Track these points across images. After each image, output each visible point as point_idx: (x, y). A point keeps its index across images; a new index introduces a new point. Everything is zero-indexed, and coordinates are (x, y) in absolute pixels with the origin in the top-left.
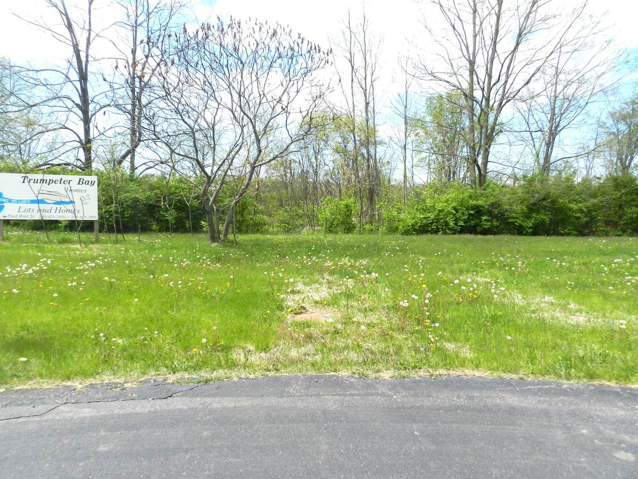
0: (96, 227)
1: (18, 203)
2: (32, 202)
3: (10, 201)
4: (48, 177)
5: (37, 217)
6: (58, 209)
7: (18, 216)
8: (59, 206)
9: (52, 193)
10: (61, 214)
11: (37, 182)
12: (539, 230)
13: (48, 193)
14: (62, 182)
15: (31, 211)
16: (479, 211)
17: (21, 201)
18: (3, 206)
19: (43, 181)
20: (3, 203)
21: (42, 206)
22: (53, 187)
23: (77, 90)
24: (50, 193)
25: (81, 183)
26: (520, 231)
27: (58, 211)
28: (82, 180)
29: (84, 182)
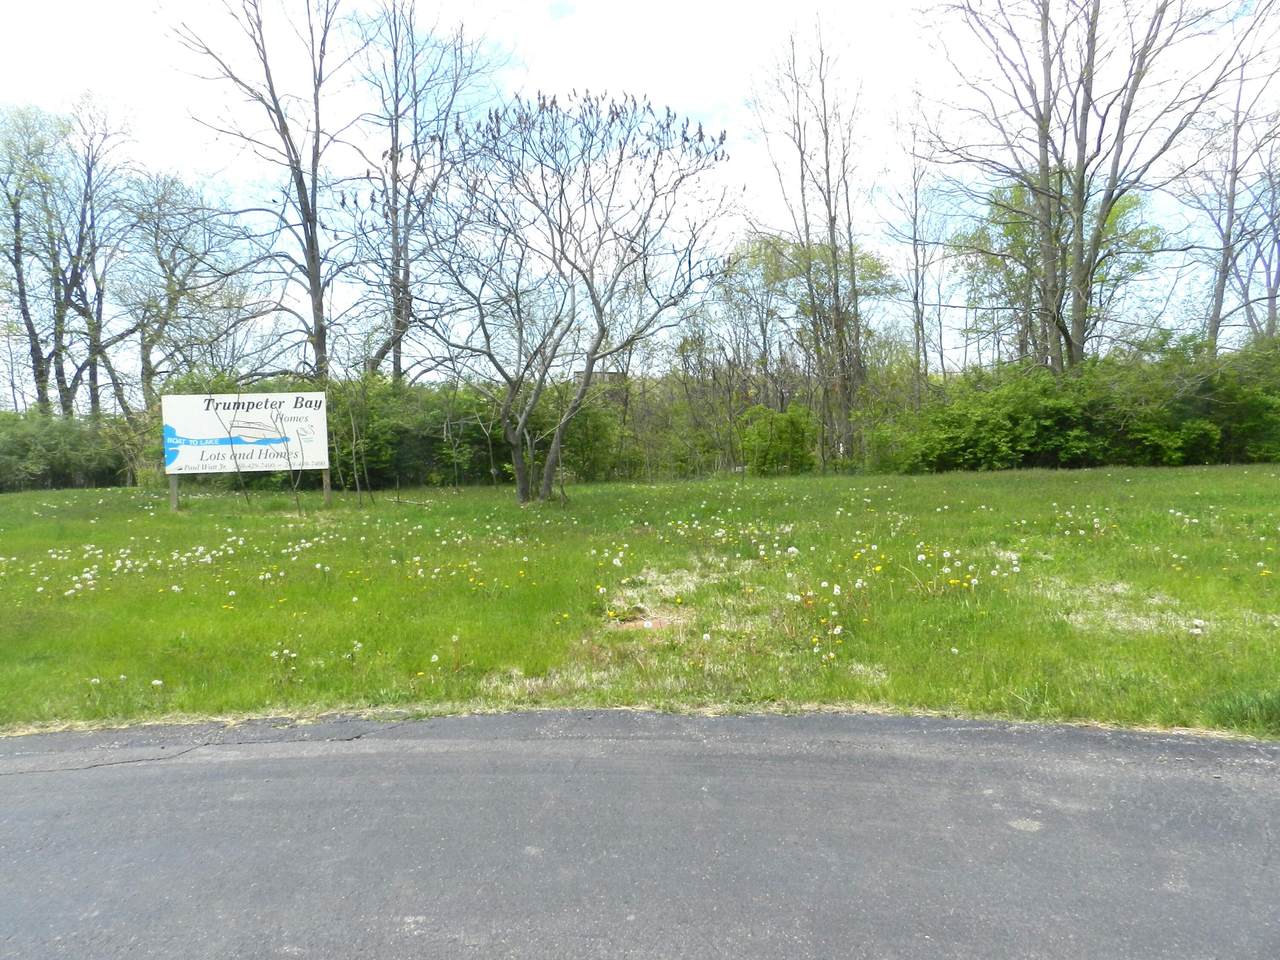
0: (326, 480)
1: (199, 444)
2: (222, 441)
3: (187, 442)
4: (246, 398)
5: (229, 467)
6: (264, 452)
7: (200, 468)
8: (264, 447)
9: (252, 425)
10: (268, 461)
11: (228, 408)
12: (1196, 454)
13: (247, 425)
14: (269, 405)
15: (221, 456)
16: (1063, 421)
17: (204, 441)
18: (177, 451)
19: (237, 405)
20: (177, 445)
21: (238, 449)
22: (255, 415)
23: (300, 240)
24: (249, 425)
25: (299, 405)
26: (1155, 457)
27: (263, 456)
28: (300, 400)
29: (304, 403)
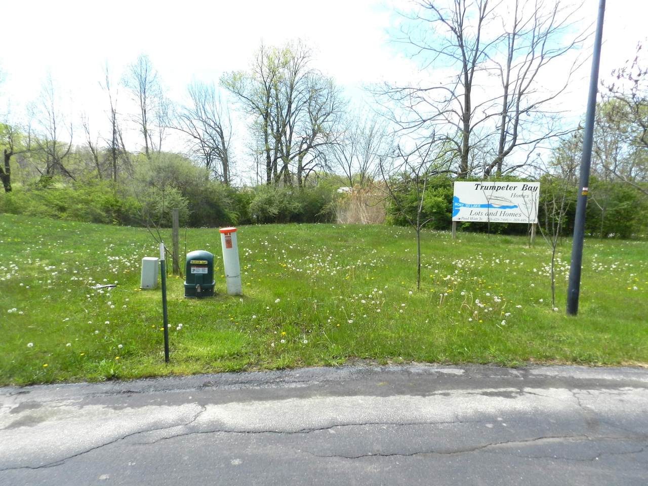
0: (533, 229)
1: (470, 207)
2: (482, 206)
3: (464, 205)
4: (498, 184)
5: (484, 219)
6: (503, 212)
7: (470, 218)
8: (503, 210)
9: (499, 199)
10: (505, 217)
11: (491, 187)
13: (496, 198)
14: (508, 188)
15: (480, 214)
17: (473, 205)
18: (459, 210)
19: (494, 188)
20: (459, 207)
21: (491, 210)
22: (500, 193)
24: (497, 198)
25: (525, 189)
27: (502, 215)
28: (526, 186)
29: (527, 188)
